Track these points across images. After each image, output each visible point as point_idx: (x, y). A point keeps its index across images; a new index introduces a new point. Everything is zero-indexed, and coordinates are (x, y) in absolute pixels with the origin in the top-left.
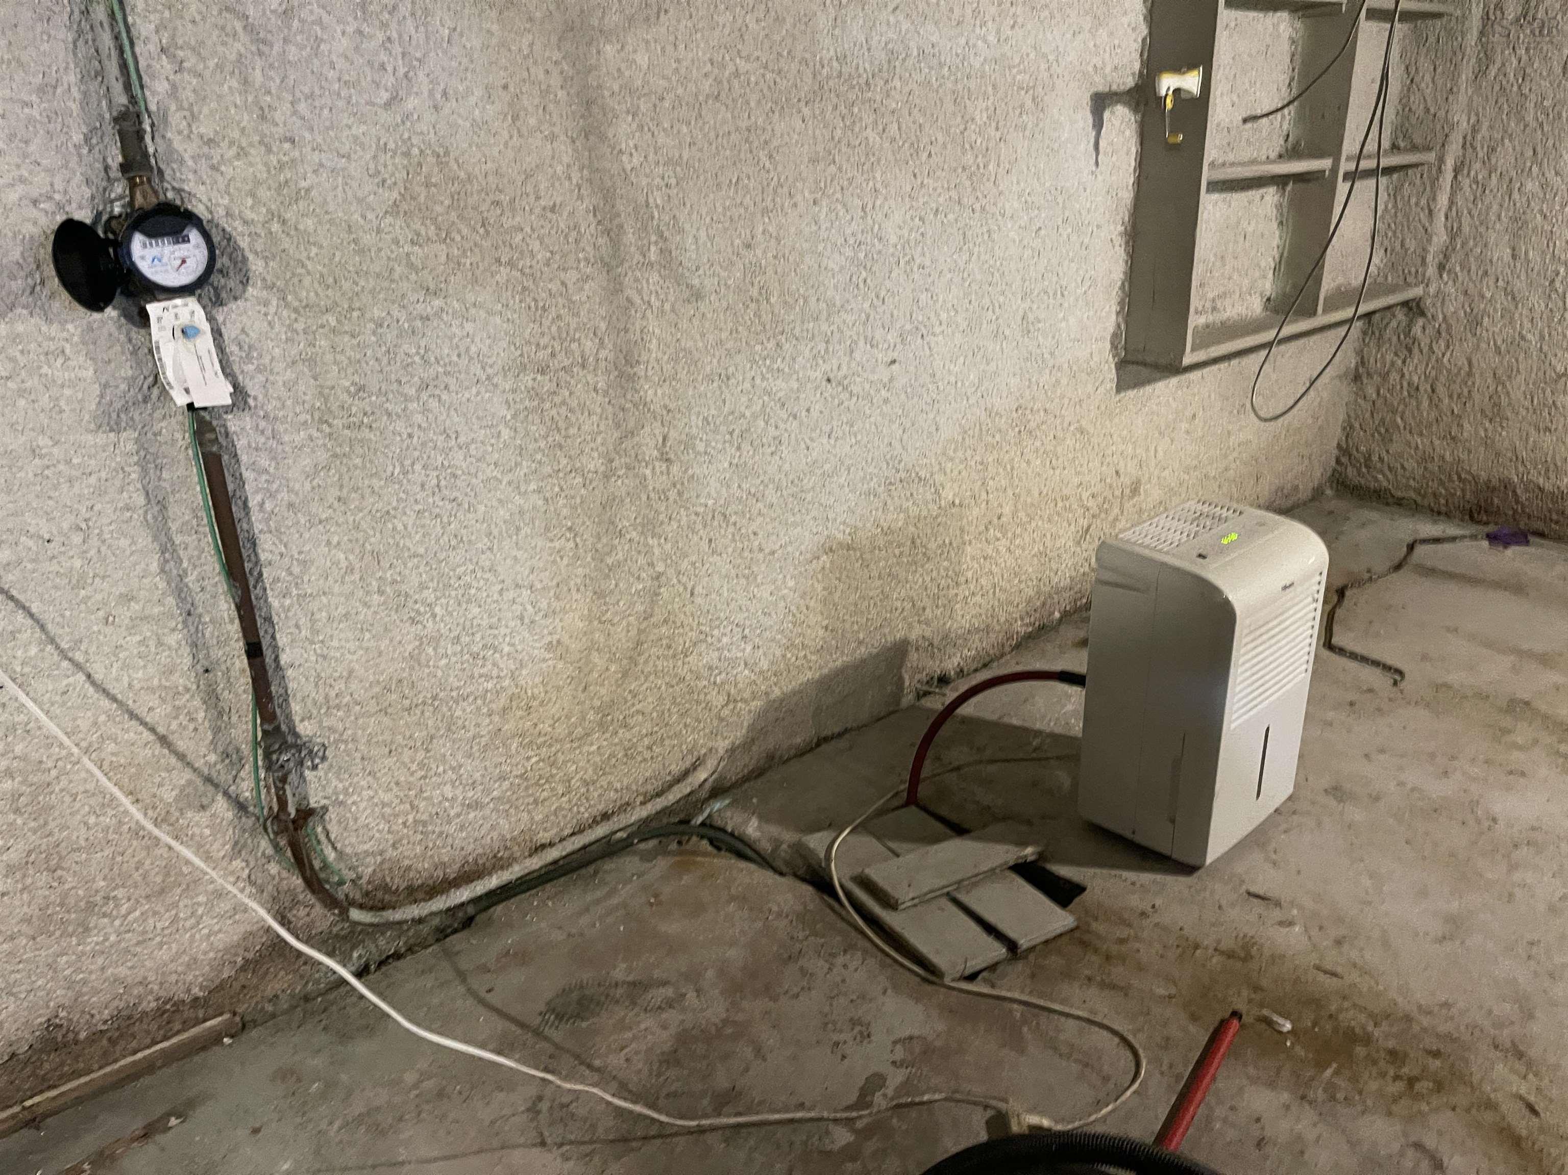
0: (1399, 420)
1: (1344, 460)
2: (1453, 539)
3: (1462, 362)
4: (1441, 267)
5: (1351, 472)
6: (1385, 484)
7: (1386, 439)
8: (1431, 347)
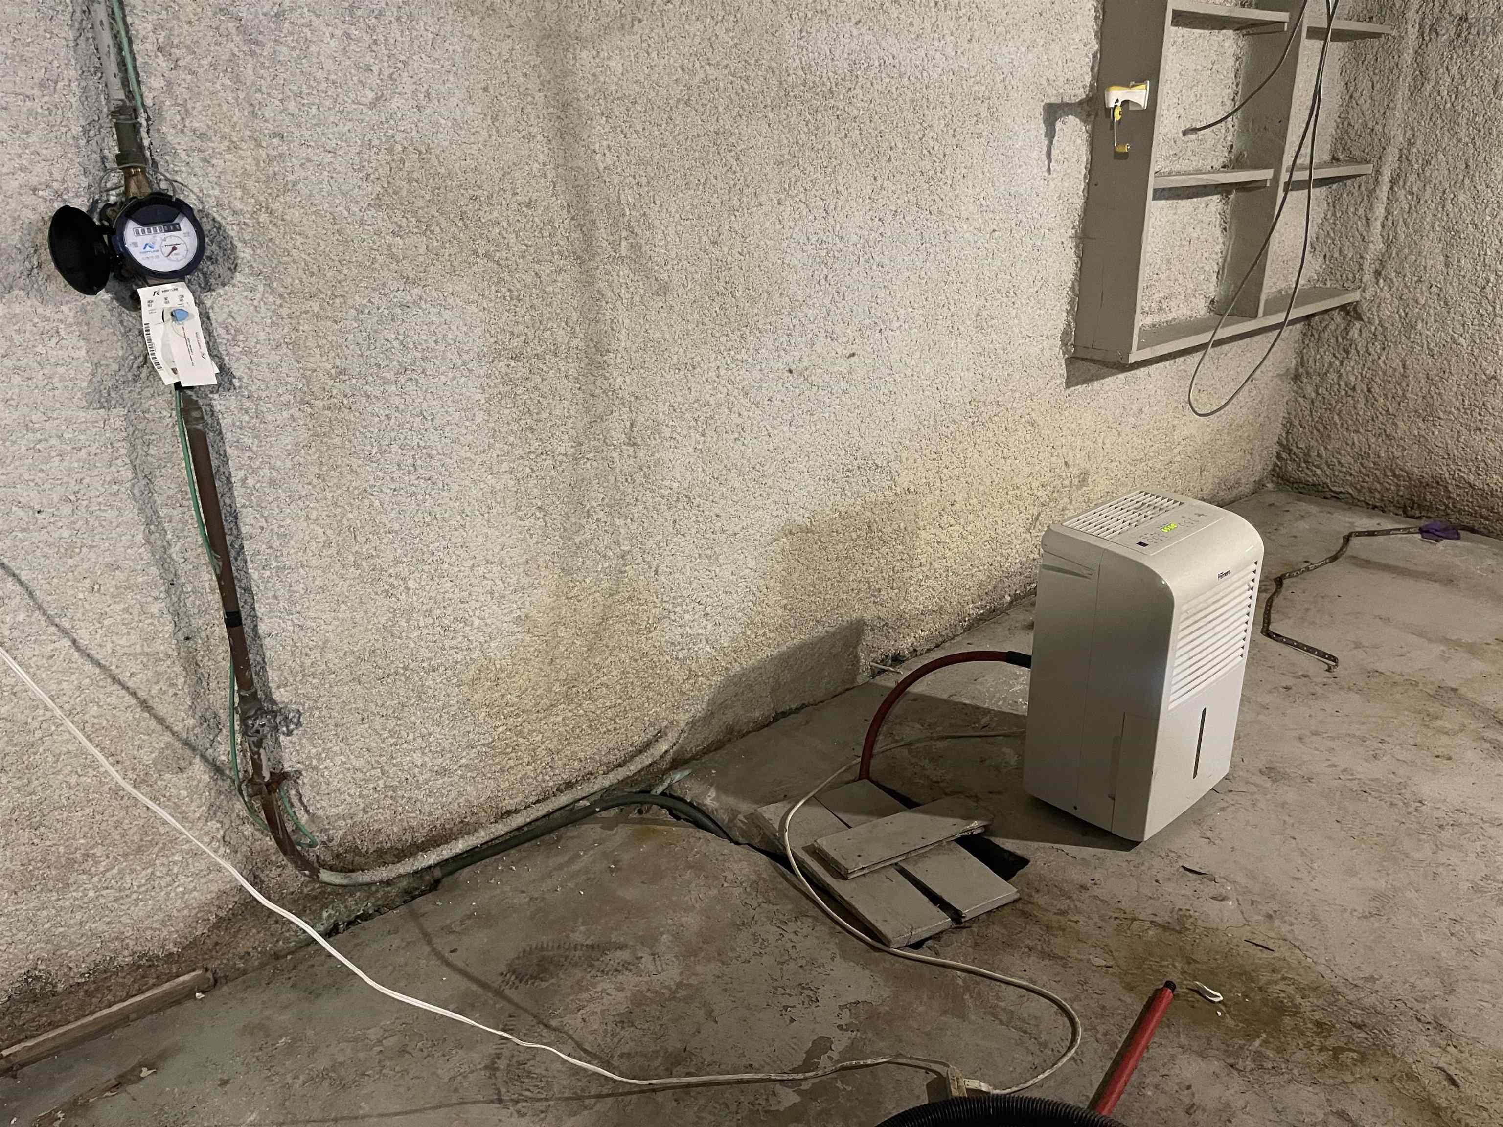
0: (1336, 418)
1: (1284, 455)
2: (1387, 532)
3: (1397, 364)
4: (1378, 273)
5: (1291, 466)
6: (1324, 479)
7: (1325, 438)
8: (1367, 350)
